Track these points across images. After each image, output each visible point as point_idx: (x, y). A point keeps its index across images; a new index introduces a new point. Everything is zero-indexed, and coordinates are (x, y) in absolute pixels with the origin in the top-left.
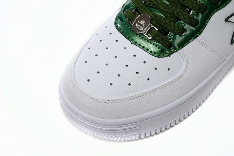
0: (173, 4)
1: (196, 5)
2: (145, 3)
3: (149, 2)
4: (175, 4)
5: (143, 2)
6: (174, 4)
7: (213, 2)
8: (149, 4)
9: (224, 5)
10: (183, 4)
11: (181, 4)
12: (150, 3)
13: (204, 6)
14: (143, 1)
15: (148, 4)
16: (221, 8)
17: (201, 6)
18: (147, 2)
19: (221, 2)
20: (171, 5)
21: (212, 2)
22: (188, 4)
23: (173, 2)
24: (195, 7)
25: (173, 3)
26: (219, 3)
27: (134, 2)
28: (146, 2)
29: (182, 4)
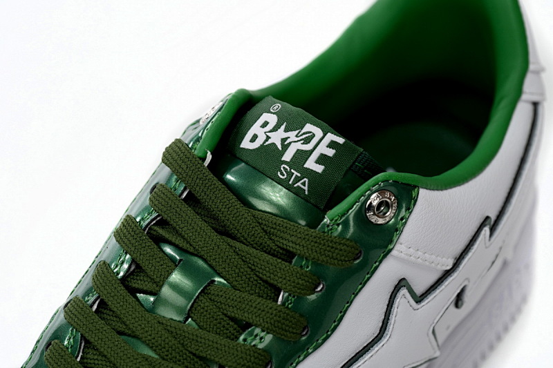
0: (167, 356)
1: (236, 352)
2: (85, 361)
3: (96, 357)
4: (174, 354)
5: (78, 359)
6: (171, 354)
7: (286, 339)
8: (96, 362)
9: (320, 341)
10: (197, 352)
11: (191, 352)
12: (100, 358)
13: (259, 354)
14: (78, 356)
15: (92, 361)
16: (310, 351)
17: (250, 355)
18: (92, 357)
19: (309, 333)
20: (164, 359)
21: (283, 339)
22: (213, 353)
23: (168, 351)
24: (234, 360)
25: (166, 353)
26: (304, 335)
27: (50, 360)
28: (88, 356)
29: (194, 355)
